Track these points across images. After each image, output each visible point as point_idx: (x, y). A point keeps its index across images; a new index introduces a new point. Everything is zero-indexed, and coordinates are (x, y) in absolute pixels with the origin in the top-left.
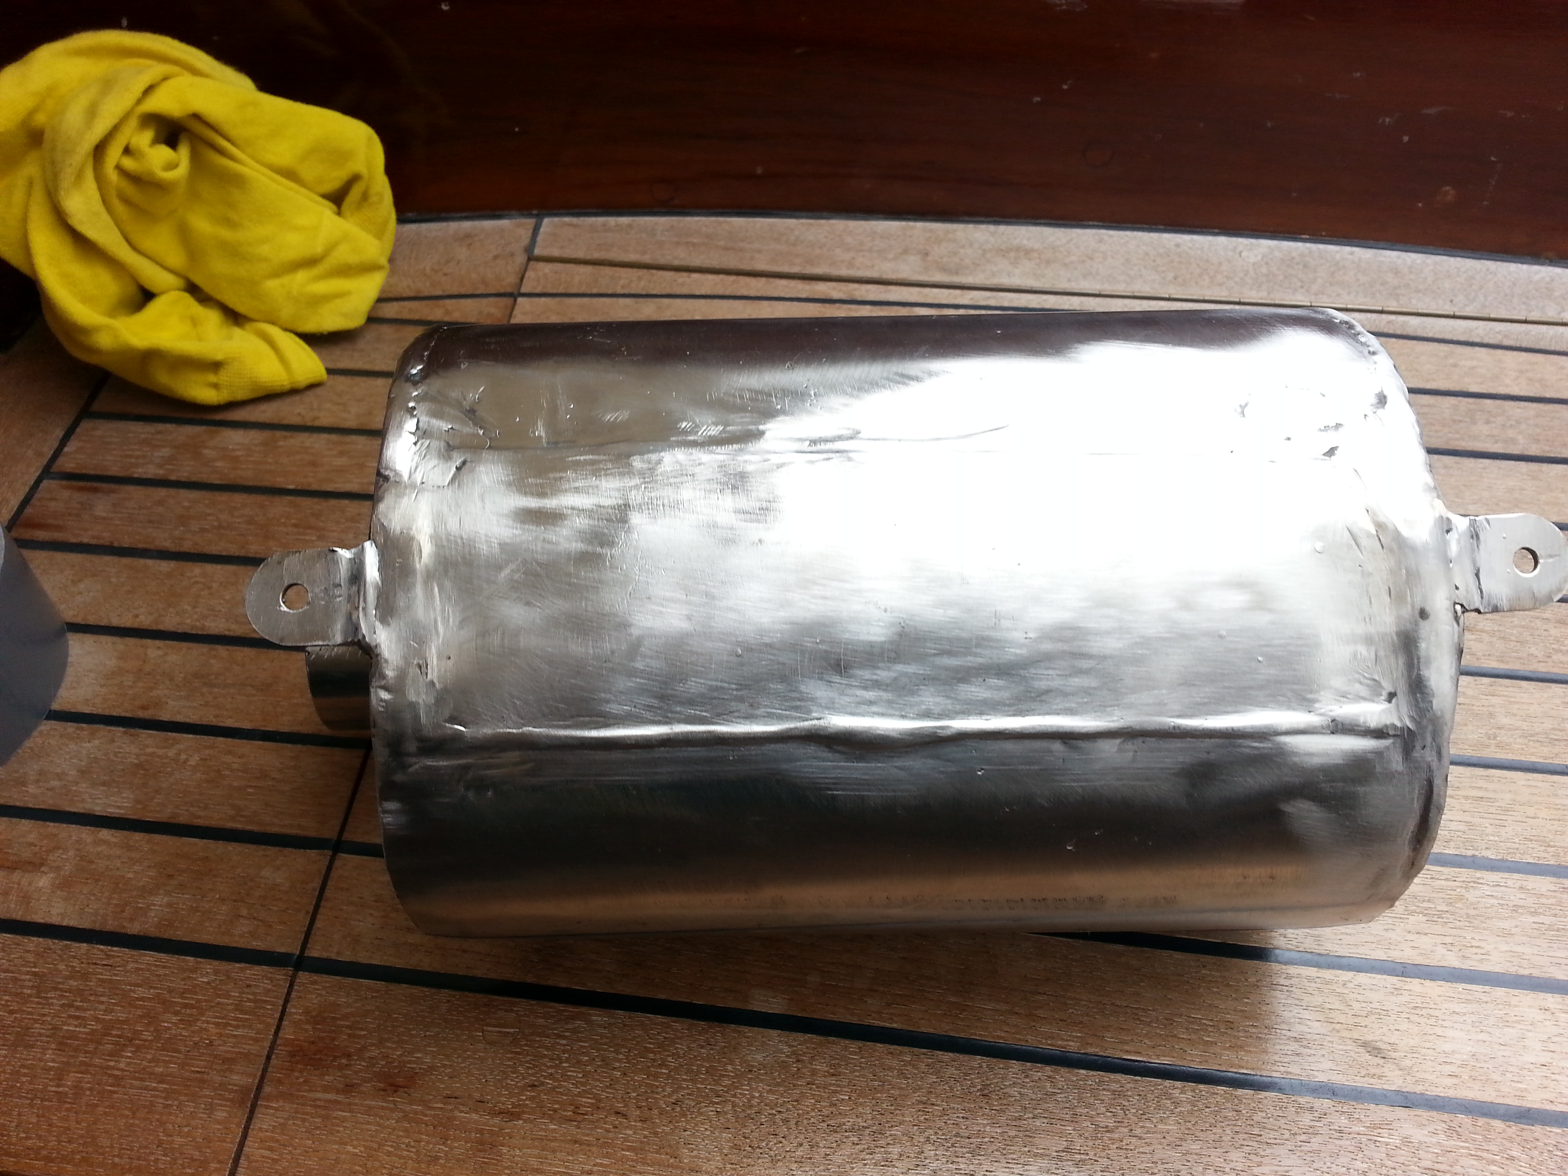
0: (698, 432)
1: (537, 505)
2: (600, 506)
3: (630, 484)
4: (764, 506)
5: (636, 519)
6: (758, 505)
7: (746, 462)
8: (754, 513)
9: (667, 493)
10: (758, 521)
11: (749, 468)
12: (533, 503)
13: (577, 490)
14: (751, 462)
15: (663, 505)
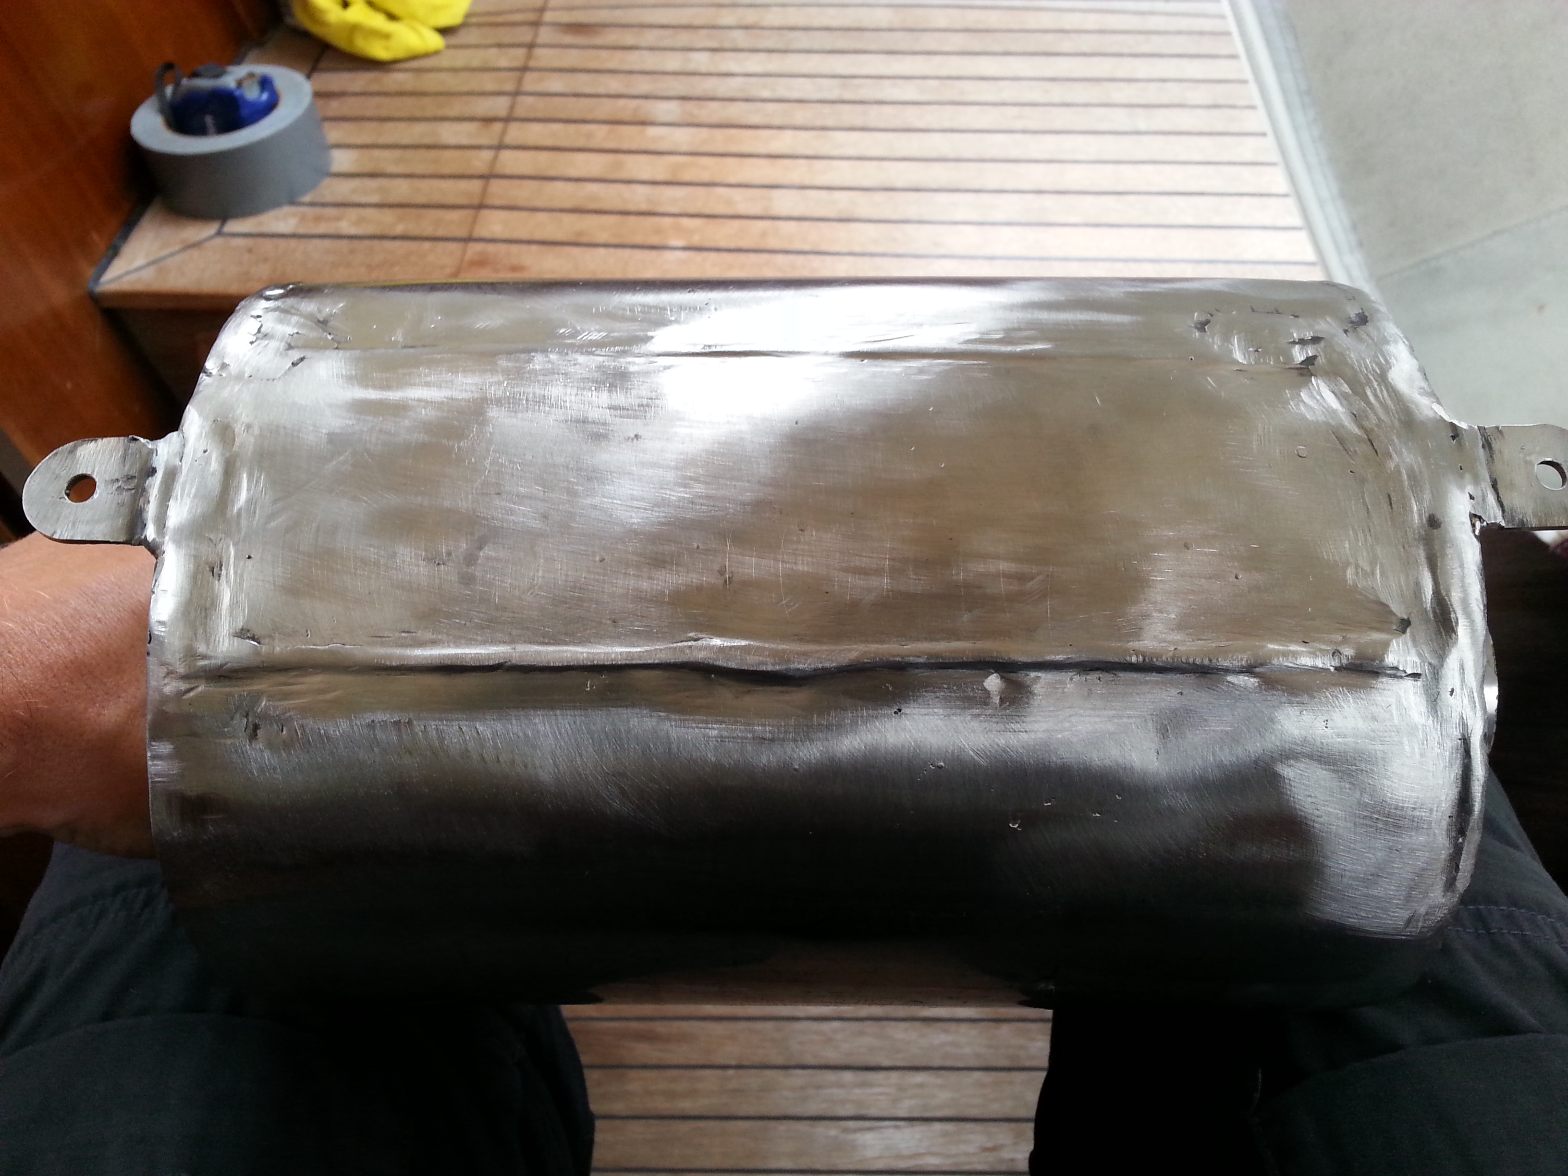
0: (577, 337)
1: (378, 397)
2: (452, 399)
3: (491, 380)
4: (645, 402)
5: (493, 412)
6: (637, 401)
7: (629, 363)
8: (632, 410)
9: (534, 390)
10: (636, 417)
11: (632, 369)
12: (373, 394)
13: (428, 384)
14: (634, 363)
15: (527, 400)
